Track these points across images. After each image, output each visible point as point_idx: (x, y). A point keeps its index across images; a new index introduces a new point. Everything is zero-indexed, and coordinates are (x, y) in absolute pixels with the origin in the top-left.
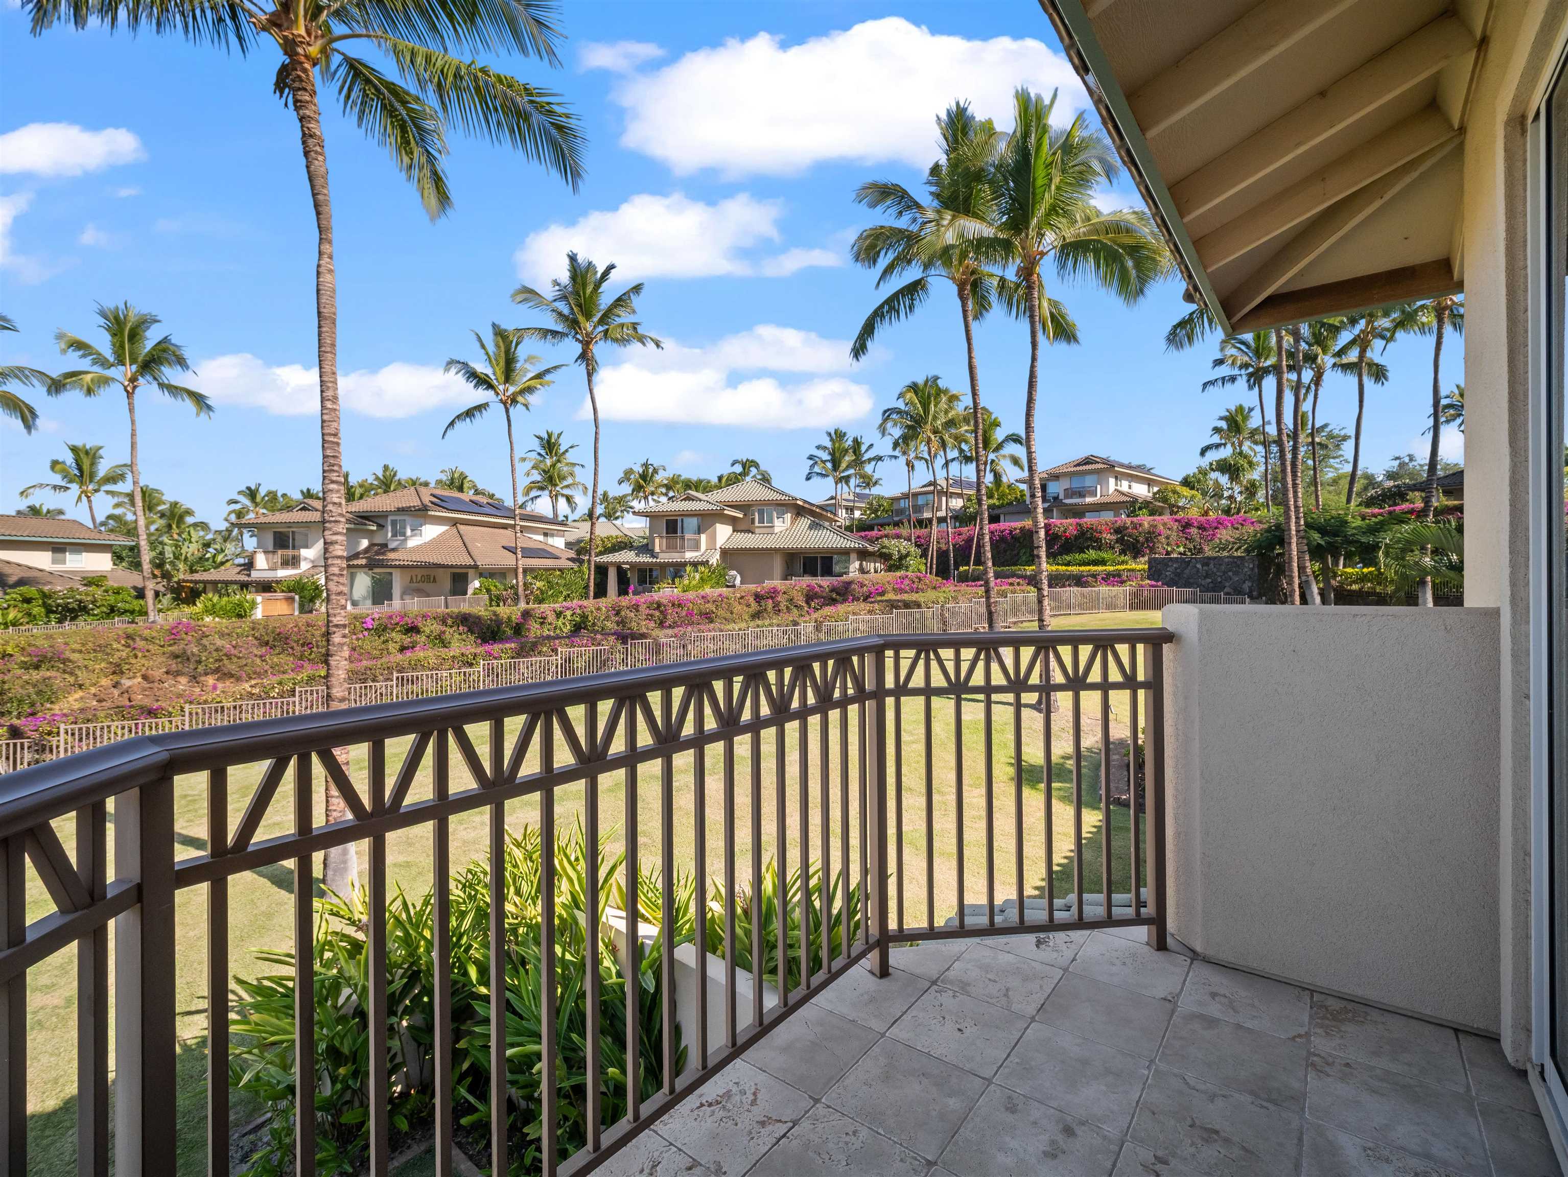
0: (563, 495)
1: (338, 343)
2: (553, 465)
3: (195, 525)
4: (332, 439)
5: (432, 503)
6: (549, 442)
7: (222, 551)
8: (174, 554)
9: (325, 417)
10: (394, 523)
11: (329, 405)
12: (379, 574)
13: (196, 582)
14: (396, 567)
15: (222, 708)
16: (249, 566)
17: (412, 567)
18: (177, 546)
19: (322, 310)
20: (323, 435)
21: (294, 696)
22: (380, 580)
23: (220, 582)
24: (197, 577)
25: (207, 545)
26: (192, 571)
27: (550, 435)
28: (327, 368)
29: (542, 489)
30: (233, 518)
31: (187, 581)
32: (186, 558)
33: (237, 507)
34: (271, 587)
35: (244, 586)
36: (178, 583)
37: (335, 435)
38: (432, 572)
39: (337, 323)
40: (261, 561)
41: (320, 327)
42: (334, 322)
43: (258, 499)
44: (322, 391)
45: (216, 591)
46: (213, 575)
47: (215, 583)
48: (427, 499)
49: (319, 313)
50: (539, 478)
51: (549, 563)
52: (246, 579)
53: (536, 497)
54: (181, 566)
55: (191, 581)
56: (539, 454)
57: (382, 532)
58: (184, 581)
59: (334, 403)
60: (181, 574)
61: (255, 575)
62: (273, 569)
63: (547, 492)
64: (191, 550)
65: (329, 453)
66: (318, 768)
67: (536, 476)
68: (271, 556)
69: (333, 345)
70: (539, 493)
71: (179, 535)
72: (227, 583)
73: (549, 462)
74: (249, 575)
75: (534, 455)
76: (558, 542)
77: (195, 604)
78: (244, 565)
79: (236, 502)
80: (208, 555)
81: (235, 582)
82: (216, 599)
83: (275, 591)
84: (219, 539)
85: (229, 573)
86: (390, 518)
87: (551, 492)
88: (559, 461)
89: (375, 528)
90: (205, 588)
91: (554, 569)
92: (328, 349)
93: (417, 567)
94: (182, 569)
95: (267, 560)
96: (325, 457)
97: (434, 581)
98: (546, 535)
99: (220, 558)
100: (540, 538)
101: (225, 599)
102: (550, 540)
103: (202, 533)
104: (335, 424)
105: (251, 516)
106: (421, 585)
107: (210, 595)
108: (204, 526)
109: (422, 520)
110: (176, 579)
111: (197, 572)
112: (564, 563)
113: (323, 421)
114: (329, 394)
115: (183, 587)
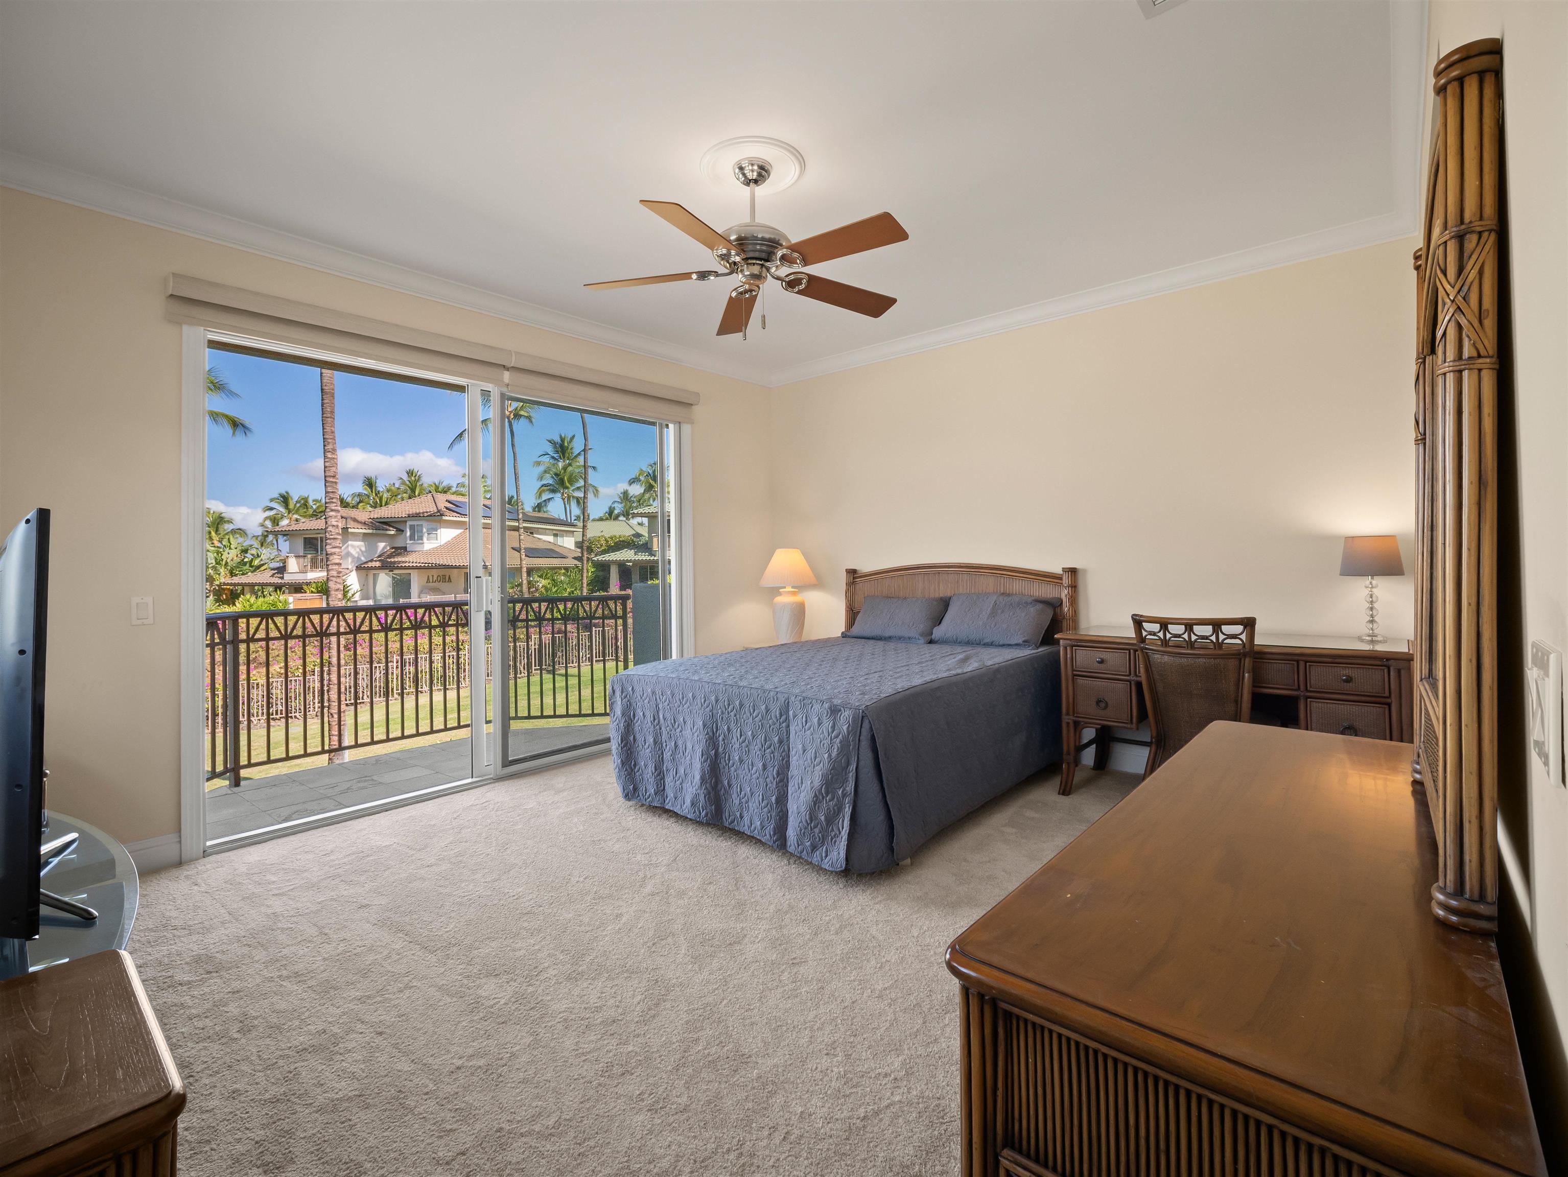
0: (573, 497)
1: (336, 410)
2: (565, 469)
3: (233, 532)
4: (331, 479)
5: (447, 508)
6: (562, 446)
7: (258, 556)
8: (216, 559)
9: (327, 464)
10: (412, 528)
11: (329, 455)
12: (400, 575)
13: (235, 585)
14: (413, 568)
15: (258, 684)
16: (282, 570)
17: (428, 568)
18: (218, 553)
19: (324, 388)
20: (325, 477)
21: (314, 675)
22: (400, 580)
23: (256, 584)
24: (236, 580)
25: (245, 551)
26: (232, 574)
27: (563, 440)
28: (328, 429)
29: (554, 491)
30: (268, 524)
31: (228, 584)
32: (226, 563)
33: (272, 513)
34: (302, 588)
35: (278, 588)
36: (219, 586)
37: (334, 477)
38: (446, 572)
39: (336, 395)
40: (293, 565)
41: (322, 400)
42: (333, 395)
43: (291, 506)
44: (324, 446)
45: (253, 592)
46: (251, 578)
47: (252, 586)
48: (442, 504)
49: (322, 390)
50: (551, 482)
51: (555, 562)
52: (280, 581)
53: (549, 499)
54: (222, 570)
55: (231, 584)
56: (553, 458)
57: (402, 536)
58: (225, 584)
59: (333, 454)
60: (223, 578)
61: (288, 578)
62: (302, 572)
63: (559, 495)
64: (231, 556)
65: (329, 489)
66: (270, 621)
67: (548, 480)
68: (301, 560)
69: (332, 412)
70: (551, 496)
71: (220, 542)
72: (263, 585)
73: (561, 465)
74: (282, 578)
75: (546, 459)
76: (568, 543)
77: (234, 604)
78: (277, 569)
79: (271, 509)
80: (246, 560)
81: (270, 585)
82: (253, 599)
83: (306, 592)
84: (256, 544)
85: (264, 577)
86: (408, 523)
87: (563, 494)
88: (570, 465)
89: (392, 533)
90: (243, 589)
91: (560, 568)
92: (329, 415)
93: (432, 568)
94: (223, 573)
95: (298, 564)
96: (326, 492)
97: (450, 580)
98: (556, 535)
99: (256, 562)
100: (550, 539)
101: (261, 599)
102: (560, 541)
103: (240, 540)
104: (334, 469)
105: (284, 522)
106: (436, 585)
107: (248, 596)
108: (241, 532)
109: (438, 524)
110: (217, 583)
111: (236, 575)
112: (571, 562)
113: (325, 467)
114: (329, 447)
115: (224, 589)
